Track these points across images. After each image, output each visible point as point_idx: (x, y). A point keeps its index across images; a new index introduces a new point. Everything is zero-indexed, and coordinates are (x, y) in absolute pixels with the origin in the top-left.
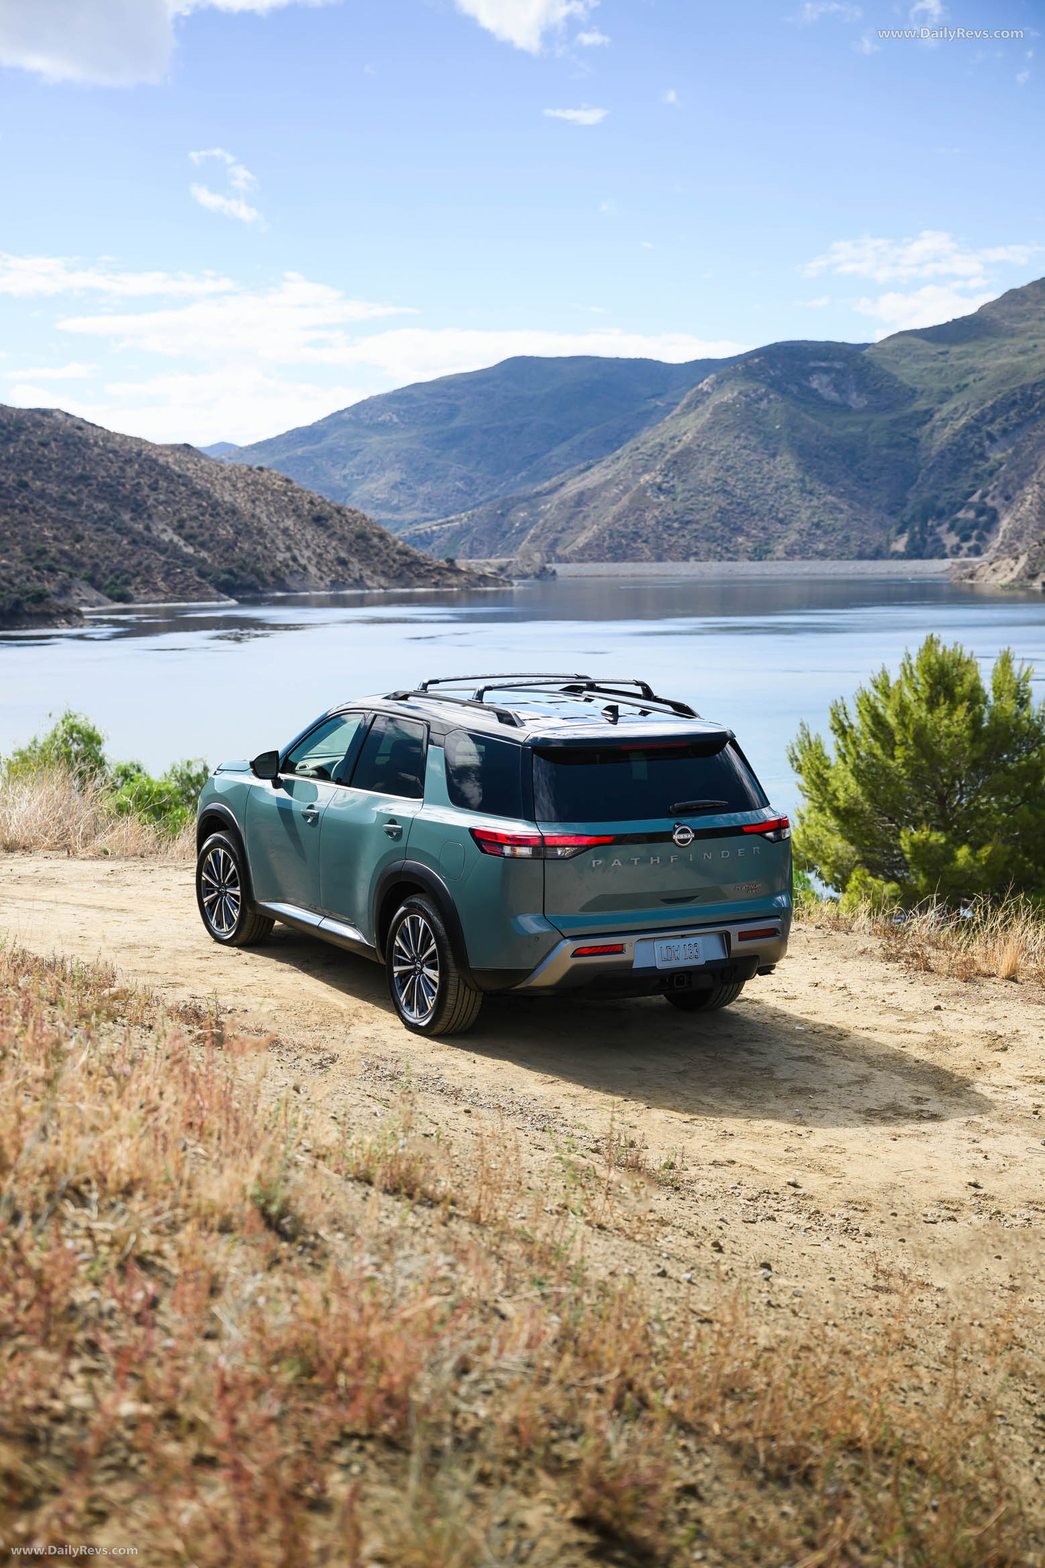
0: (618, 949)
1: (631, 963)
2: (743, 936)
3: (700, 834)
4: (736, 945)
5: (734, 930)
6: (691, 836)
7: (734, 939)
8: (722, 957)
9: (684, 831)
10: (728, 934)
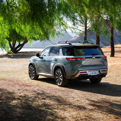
0: (86, 72)
1: (88, 74)
2: (102, 71)
3: (96, 58)
4: (101, 72)
5: (101, 70)
6: (95, 58)
7: (101, 71)
8: (99, 74)
9: (94, 57)
10: (100, 71)
